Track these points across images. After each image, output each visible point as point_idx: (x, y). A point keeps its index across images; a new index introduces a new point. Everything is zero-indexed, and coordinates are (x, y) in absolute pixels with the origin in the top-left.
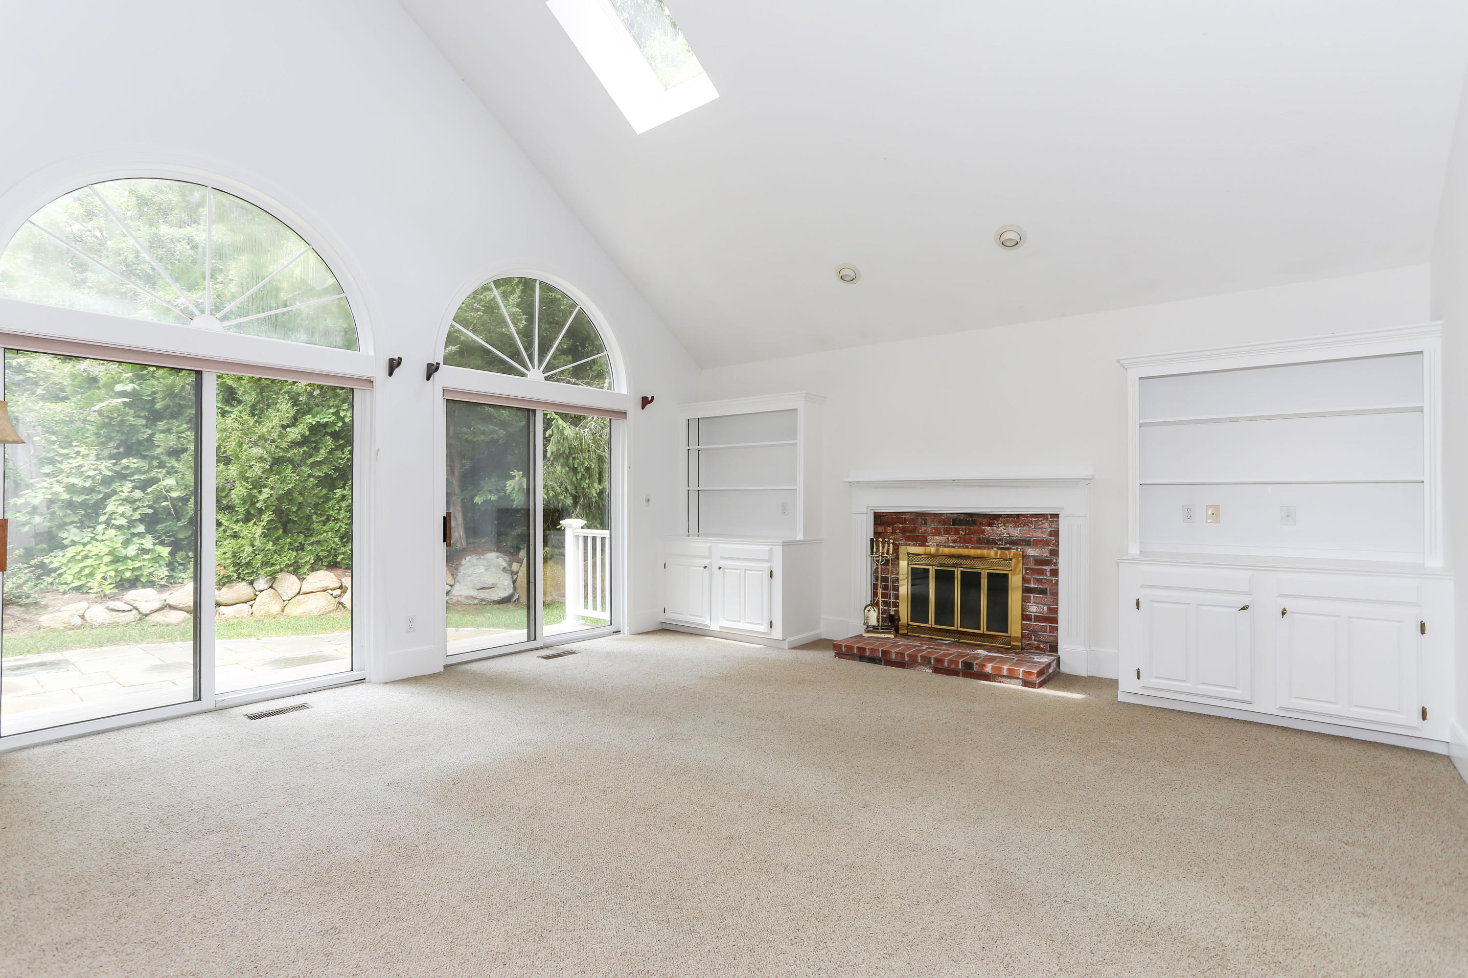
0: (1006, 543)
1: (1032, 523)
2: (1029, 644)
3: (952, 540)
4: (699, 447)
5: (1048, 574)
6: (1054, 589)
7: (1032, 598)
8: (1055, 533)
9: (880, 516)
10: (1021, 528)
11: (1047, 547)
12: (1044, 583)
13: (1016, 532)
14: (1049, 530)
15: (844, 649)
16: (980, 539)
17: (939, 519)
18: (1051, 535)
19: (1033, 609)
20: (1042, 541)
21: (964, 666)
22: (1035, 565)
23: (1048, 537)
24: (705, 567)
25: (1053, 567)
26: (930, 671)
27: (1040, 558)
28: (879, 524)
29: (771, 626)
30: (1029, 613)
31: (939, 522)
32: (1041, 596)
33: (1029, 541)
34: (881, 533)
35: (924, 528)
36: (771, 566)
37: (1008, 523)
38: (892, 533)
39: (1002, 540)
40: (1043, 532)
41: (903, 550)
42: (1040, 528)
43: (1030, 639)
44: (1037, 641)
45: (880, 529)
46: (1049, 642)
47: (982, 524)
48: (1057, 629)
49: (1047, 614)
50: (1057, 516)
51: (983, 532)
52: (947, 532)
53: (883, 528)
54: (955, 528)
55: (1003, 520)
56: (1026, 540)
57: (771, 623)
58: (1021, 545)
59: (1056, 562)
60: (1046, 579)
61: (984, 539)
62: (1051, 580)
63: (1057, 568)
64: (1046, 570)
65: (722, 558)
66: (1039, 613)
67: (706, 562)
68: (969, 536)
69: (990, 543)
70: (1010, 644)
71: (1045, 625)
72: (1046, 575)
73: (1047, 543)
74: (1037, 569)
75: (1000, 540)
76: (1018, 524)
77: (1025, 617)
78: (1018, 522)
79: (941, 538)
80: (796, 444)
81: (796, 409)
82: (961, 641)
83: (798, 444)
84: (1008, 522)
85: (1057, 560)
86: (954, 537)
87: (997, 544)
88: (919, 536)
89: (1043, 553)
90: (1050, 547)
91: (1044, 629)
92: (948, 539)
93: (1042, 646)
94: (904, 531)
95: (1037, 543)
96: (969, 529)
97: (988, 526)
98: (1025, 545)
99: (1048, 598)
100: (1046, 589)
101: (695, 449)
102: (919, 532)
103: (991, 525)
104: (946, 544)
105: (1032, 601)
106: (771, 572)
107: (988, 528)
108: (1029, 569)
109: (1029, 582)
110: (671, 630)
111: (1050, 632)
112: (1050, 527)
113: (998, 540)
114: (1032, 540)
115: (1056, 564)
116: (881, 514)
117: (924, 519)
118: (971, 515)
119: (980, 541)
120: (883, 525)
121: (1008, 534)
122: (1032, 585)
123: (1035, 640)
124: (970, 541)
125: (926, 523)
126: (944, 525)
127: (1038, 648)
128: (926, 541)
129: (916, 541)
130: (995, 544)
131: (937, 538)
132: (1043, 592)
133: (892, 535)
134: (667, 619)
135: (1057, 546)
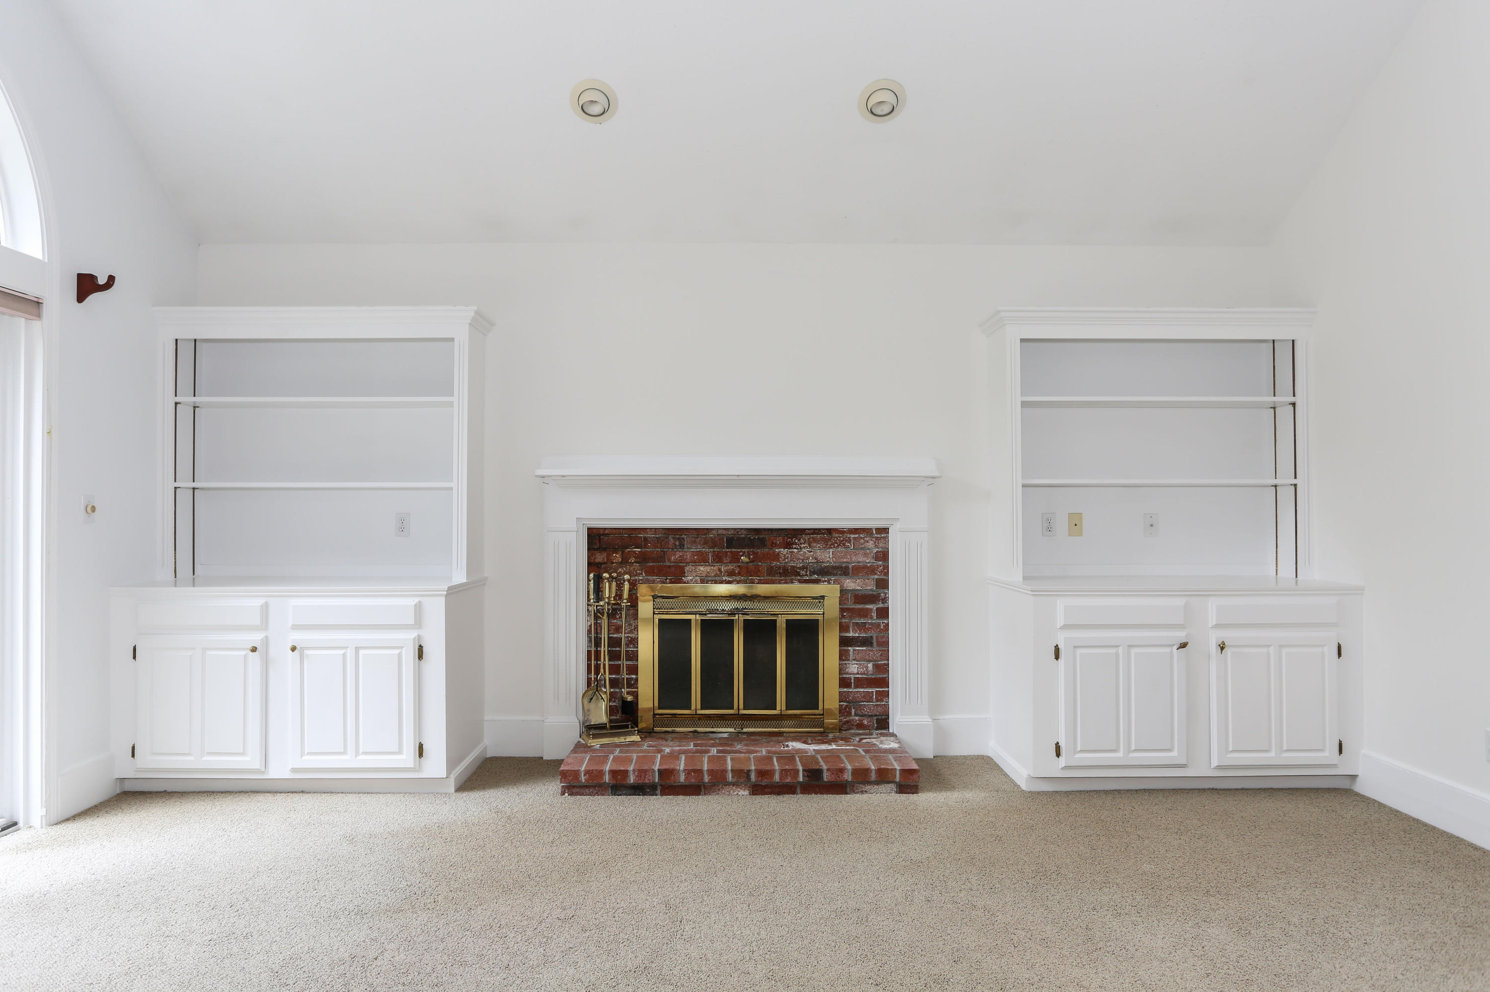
0: (814, 573)
1: (850, 542)
2: (847, 722)
3: (726, 571)
4: (197, 399)
5: (874, 615)
6: (883, 637)
7: (851, 653)
8: (884, 556)
9: (599, 535)
10: (834, 550)
11: (872, 577)
12: (869, 629)
13: (827, 556)
14: (875, 550)
15: (583, 779)
16: (772, 567)
17: (705, 539)
18: (877, 558)
19: (853, 668)
20: (865, 567)
21: (808, 776)
22: (855, 603)
23: (873, 561)
24: (254, 650)
25: (881, 605)
26: (746, 793)
27: (863, 593)
28: (598, 549)
29: (421, 754)
30: (848, 676)
31: (705, 543)
32: (864, 648)
33: (847, 568)
34: (601, 564)
35: (678, 554)
36: (419, 637)
37: (815, 542)
38: (621, 563)
39: (807, 569)
40: (866, 555)
41: (643, 590)
42: (862, 549)
43: (849, 714)
44: (860, 716)
45: (600, 558)
46: (876, 715)
47: (773, 545)
48: (887, 694)
49: (872, 675)
50: (885, 530)
51: (777, 557)
52: (718, 559)
53: (604, 555)
54: (731, 552)
55: (807, 537)
56: (841, 567)
57: (421, 747)
58: (836, 575)
59: (885, 598)
60: (871, 624)
61: (779, 568)
62: (879, 625)
63: (886, 605)
64: (871, 609)
65: (295, 627)
66: (861, 674)
67: (256, 638)
68: (755, 563)
69: (788, 574)
70: (822, 725)
71: (870, 690)
72: (872, 618)
73: (872, 570)
74: (859, 609)
75: (803, 568)
76: (830, 543)
77: (844, 682)
78: (829, 540)
79: (708, 569)
80: (451, 404)
81: (452, 340)
82: (745, 730)
83: (456, 404)
84: (815, 540)
85: (885, 594)
86: (731, 567)
87: (798, 574)
88: (669, 567)
89: (867, 586)
90: (876, 577)
91: (868, 697)
92: (720, 570)
93: (865, 722)
94: (643, 559)
95: (859, 571)
96: (754, 553)
97: (785, 548)
98: (841, 575)
99: (874, 651)
100: (871, 637)
101: (187, 404)
102: (669, 560)
103: (788, 546)
104: (717, 578)
105: (851, 658)
106: (421, 649)
107: (784, 551)
108: (848, 610)
109: (848, 631)
110: (150, 793)
111: (877, 701)
112: (876, 546)
113: (800, 568)
114: (850, 567)
115: (885, 600)
116: (602, 532)
117: (679, 539)
118: (757, 531)
119: (771, 571)
120: (605, 549)
121: (816, 559)
122: (851, 634)
123: (856, 715)
124: (756, 572)
125: (682, 546)
126: (712, 547)
127: (860, 726)
128: (683, 573)
129: (666, 575)
130: (796, 576)
131: (702, 568)
132: (866, 642)
133: (621, 567)
134: (139, 770)
135: (887, 574)
